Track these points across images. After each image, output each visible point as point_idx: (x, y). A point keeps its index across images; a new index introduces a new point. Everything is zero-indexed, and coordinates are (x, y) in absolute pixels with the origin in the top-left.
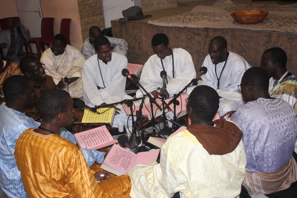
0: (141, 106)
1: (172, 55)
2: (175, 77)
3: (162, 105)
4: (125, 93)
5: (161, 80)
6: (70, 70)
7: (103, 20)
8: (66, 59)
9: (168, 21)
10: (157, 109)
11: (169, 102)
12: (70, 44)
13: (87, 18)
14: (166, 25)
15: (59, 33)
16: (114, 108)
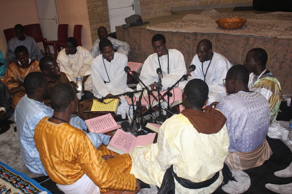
0: (141, 98)
1: (167, 55)
2: (169, 73)
4: (127, 87)
7: (109, 26)
8: (78, 58)
9: (163, 27)
10: (154, 100)
11: (164, 94)
13: (95, 25)
14: (162, 30)
16: (118, 99)
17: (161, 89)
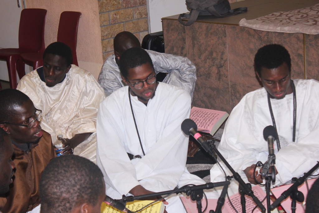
0: (221, 202)
1: (292, 94)
2: (296, 140)
3: (266, 200)
4: (187, 171)
5: (264, 144)
6: (74, 117)
7: (145, 16)
8: (68, 93)
9: (281, 21)
10: (255, 209)
11: (282, 194)
12: (77, 64)
13: (112, 12)
14: (278, 29)
15: (56, 40)
16: (163, 201)
17: (274, 181)
